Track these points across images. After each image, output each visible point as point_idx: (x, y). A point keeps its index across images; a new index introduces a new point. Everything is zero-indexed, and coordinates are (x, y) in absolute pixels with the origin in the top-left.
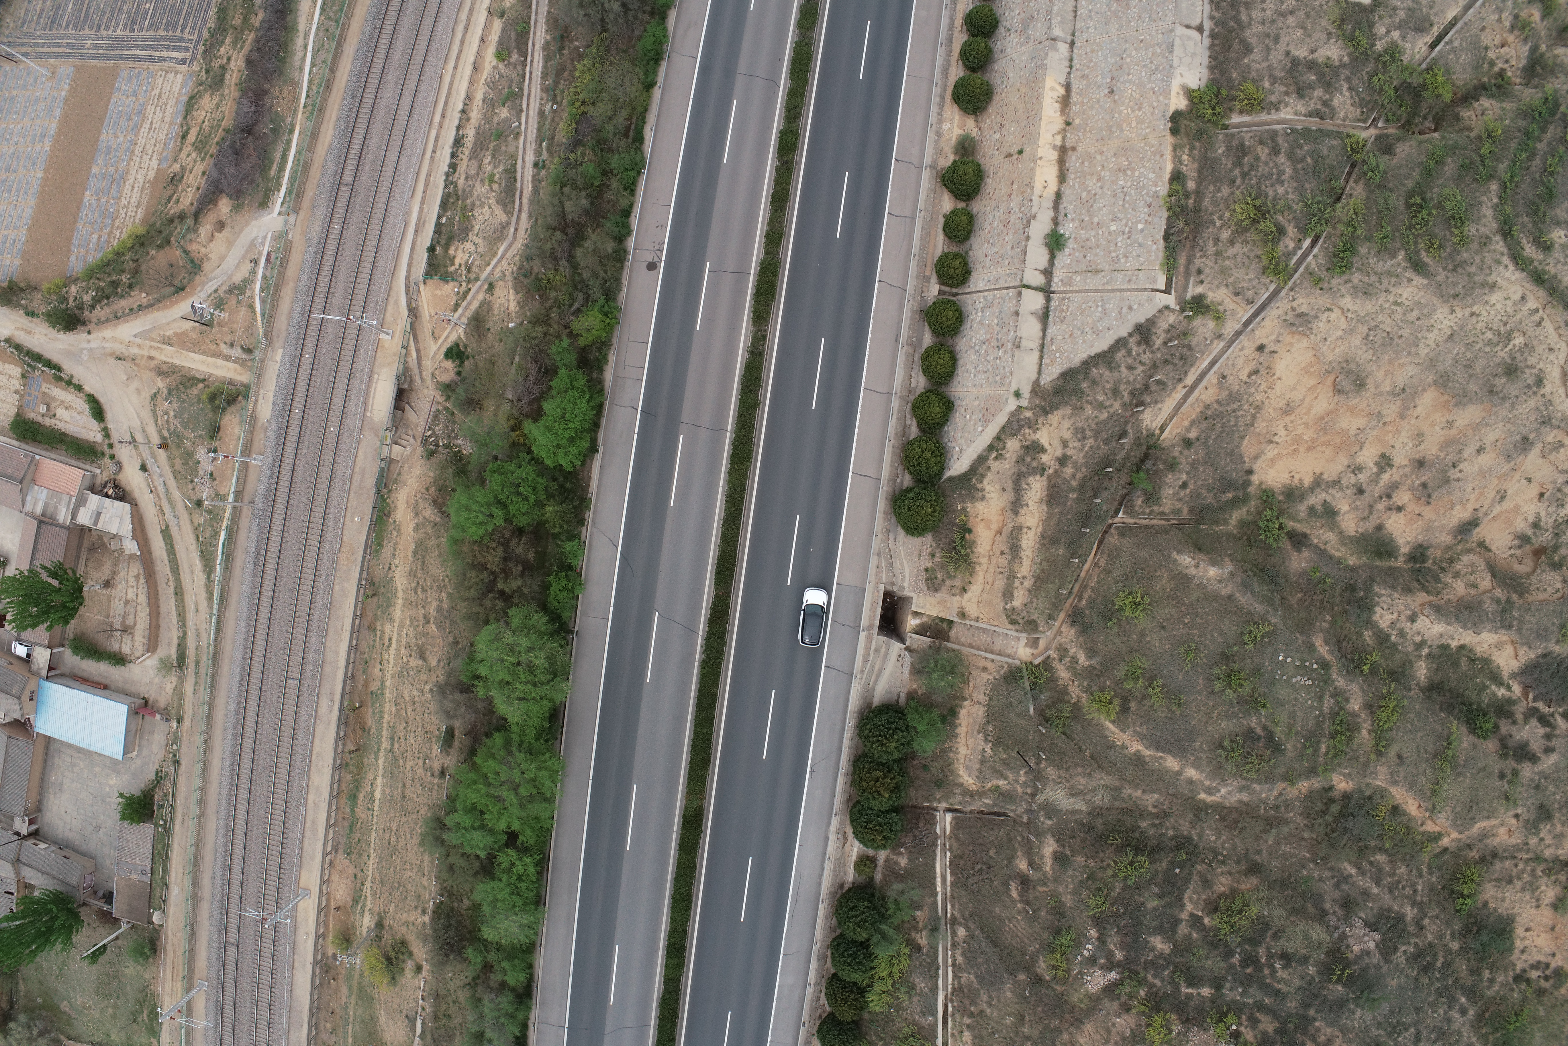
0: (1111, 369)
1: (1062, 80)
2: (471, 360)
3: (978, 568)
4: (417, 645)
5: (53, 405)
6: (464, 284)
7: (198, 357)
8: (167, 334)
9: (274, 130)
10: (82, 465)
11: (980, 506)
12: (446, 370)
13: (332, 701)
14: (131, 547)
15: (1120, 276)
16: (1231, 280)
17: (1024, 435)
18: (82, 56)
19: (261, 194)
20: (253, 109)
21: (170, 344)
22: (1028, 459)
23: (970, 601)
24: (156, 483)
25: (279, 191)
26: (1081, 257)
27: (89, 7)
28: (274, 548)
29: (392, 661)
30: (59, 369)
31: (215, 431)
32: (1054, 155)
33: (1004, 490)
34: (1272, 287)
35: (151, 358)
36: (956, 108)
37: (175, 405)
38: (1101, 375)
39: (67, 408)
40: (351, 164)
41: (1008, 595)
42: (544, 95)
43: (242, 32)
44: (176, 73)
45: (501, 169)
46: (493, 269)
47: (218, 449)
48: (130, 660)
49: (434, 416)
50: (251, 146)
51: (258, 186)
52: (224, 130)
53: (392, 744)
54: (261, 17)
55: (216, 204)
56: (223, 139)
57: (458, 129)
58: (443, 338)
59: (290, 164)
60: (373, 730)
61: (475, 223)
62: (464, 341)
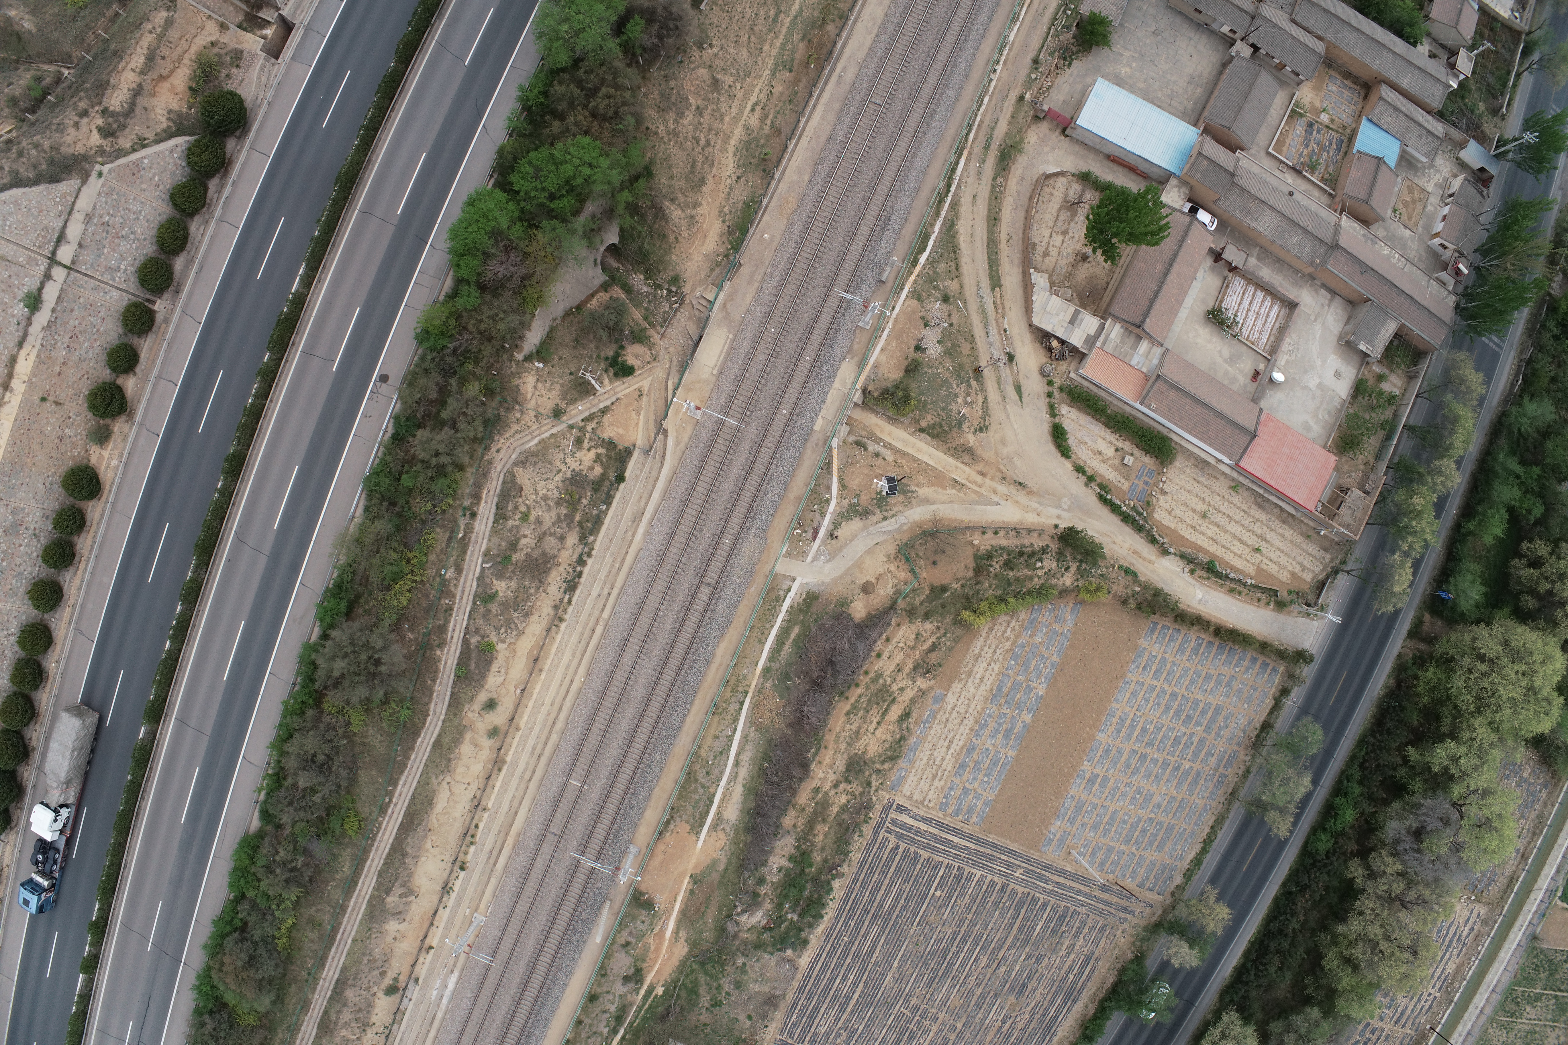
0: (17, 173)
2: (603, 355)
3: (194, 58)
4: (719, 92)
5: (1117, 462)
6: (589, 428)
7: (925, 458)
8: (954, 491)
9: (787, 678)
10: (1092, 387)
11: (175, 106)
12: (637, 357)
13: (840, 77)
14: (1040, 280)
17: (112, 147)
18: (1029, 861)
19: (814, 609)
20: (808, 711)
21: (956, 481)
22: (115, 126)
23: (211, 32)
24: (997, 337)
25: (792, 607)
26: (14, 277)
27: (1014, 920)
28: (865, 230)
29: (757, 90)
30: (1104, 500)
31: (912, 369)
32: (15, 383)
33: (146, 109)
35: (982, 474)
36: (102, 477)
37: (954, 407)
38: (27, 170)
39: (1100, 453)
40: (699, 605)
41: (169, 23)
42: (452, 589)
43: (815, 812)
44: (910, 798)
45: (510, 523)
46: (549, 429)
47: (912, 349)
48: (1073, 175)
49: (666, 321)
50: (814, 666)
51: (816, 621)
52: (847, 698)
53: (776, 16)
54: (788, 821)
55: (869, 614)
56: (849, 687)
57: (570, 602)
58: (631, 389)
59: (774, 632)
60: (797, 37)
61: (560, 484)
62: (605, 376)
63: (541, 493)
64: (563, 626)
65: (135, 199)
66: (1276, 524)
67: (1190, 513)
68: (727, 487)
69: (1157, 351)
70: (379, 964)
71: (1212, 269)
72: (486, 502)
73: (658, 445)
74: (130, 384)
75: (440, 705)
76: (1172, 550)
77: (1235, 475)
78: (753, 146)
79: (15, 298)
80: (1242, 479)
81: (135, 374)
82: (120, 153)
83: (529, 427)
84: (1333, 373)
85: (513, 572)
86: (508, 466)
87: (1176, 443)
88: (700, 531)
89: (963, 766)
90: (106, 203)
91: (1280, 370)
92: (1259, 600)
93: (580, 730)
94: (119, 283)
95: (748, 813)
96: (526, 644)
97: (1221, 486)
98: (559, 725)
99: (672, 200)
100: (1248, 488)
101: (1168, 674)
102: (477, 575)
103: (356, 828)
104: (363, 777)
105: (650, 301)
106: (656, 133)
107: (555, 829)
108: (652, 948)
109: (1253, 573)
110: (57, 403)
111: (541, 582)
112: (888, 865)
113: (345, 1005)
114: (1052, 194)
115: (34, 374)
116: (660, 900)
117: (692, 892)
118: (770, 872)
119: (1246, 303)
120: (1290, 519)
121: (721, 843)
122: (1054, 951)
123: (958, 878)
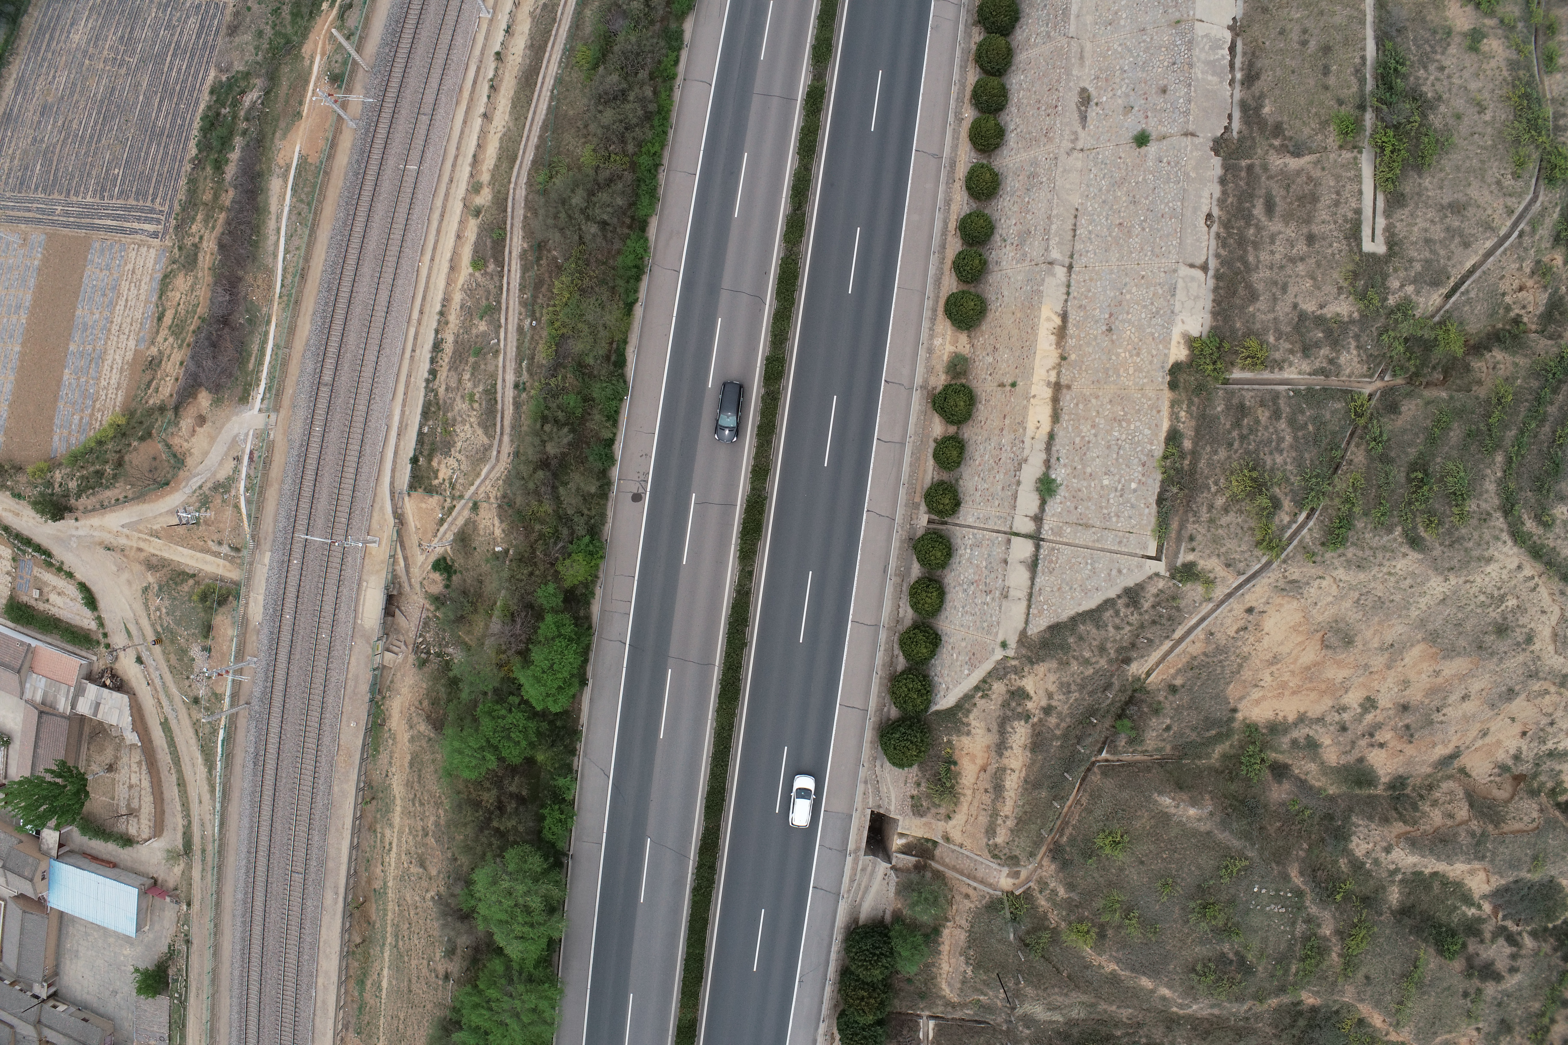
0: (1098, 627)
1: (1059, 309)
2: (459, 575)
3: (962, 799)
4: (417, 853)
5: (46, 590)
6: (449, 500)
7: (186, 552)
8: (155, 527)
9: (250, 321)
10: (78, 651)
11: (965, 740)
12: (434, 582)
13: (337, 893)
14: (132, 738)
15: (1111, 536)
16: (1223, 550)
17: (1010, 680)
18: (53, 223)
19: (240, 388)
20: (227, 298)
21: (157, 537)
22: (1014, 704)
23: (954, 830)
24: (153, 676)
25: (258, 385)
26: (1072, 508)
28: (272, 749)
29: (393, 865)
30: (48, 554)
31: (207, 629)
32: (1047, 393)
33: (989, 730)
34: (1264, 560)
35: (140, 550)
36: (948, 323)
37: (167, 603)
38: (1088, 632)
39: (59, 594)
40: (330, 363)
41: (991, 831)
42: (523, 310)
43: (213, 209)
45: (481, 388)
46: (477, 489)
47: (212, 648)
48: (138, 842)
49: (425, 624)
50: (228, 338)
51: (237, 380)
52: (199, 318)
53: (397, 941)
54: (230, 195)
55: (195, 398)
56: (199, 328)
57: (436, 333)
58: (430, 549)
59: (268, 358)
60: (378, 925)
61: (457, 440)
62: (451, 556)
63: (468, 426)
64: (440, 308)
65: (969, 628)
68: (328, 479)
69: (28, 695)
72: (508, 403)
74: (938, 428)
75: (516, 196)
78: (384, 810)
79: (1066, 487)
81: (934, 441)
82: (995, 674)
83: (491, 486)
85: (475, 344)
86: (496, 442)
87: (8, 620)
88: (343, 432)
89: (114, 289)
90: (991, 616)
93: (416, 218)
94: (969, 533)
95: (262, 191)
102: (502, 330)
103: (580, 55)
104: (581, 106)
105: (442, 638)
107: (425, 119)
110: (1002, 385)
111: (457, 343)
112: (158, 182)
116: (324, 87)
118: (240, 144)
121: (282, 153)
122: (25, 152)
123: (103, 189)
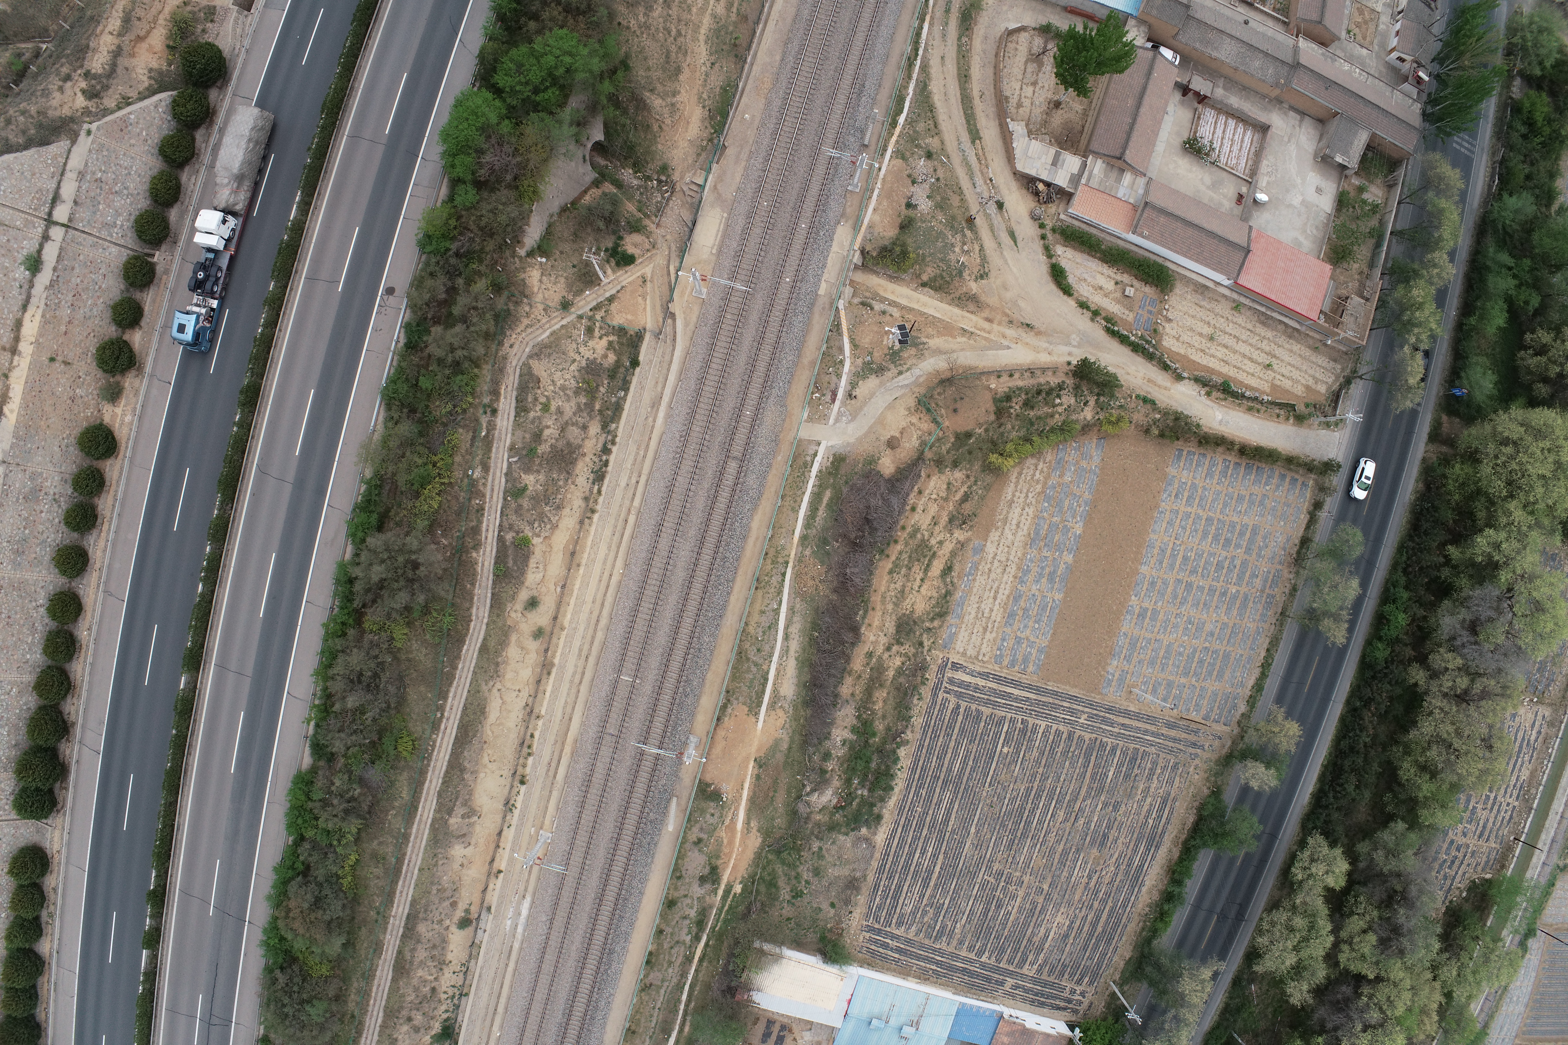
0: (8, 137)
2: (602, 246)
3: (168, 17)
5: (1118, 295)
6: (598, 317)
7: (931, 312)
8: (964, 339)
9: (825, 543)
10: (1083, 226)
11: (155, 65)
12: (636, 245)
14: (1017, 128)
17: (98, 107)
18: (1091, 705)
19: (842, 471)
20: (848, 571)
21: (964, 330)
22: (98, 87)
24: (985, 187)
25: (820, 471)
26: (12, 241)
27: (1085, 766)
28: (841, 99)
30: (1112, 333)
31: (906, 225)
32: (22, 346)
33: (127, 69)
35: (989, 320)
36: (117, 434)
37: (952, 257)
38: (16, 136)
39: (1101, 288)
40: (729, 480)
42: (481, 488)
43: (871, 679)
44: (964, 654)
45: (532, 414)
46: (558, 322)
47: (903, 207)
48: (1034, 29)
49: (660, 210)
50: (850, 526)
51: (846, 483)
52: (888, 556)
54: (845, 690)
55: (897, 468)
56: (888, 544)
57: (599, 492)
58: (634, 277)
59: (806, 498)
61: (576, 374)
62: (608, 266)
63: (558, 384)
64: (596, 517)
65: (124, 154)
66: (1282, 340)
67: (1198, 337)
68: (741, 360)
69: (1141, 181)
70: (449, 893)
71: (1182, 103)
72: (505, 398)
73: (668, 329)
74: (136, 338)
75: (481, 609)
76: (1185, 375)
77: (1235, 296)
78: (723, 33)
79: (15, 261)
80: (1243, 300)
81: (141, 328)
82: (106, 112)
83: (539, 321)
84: (1314, 189)
85: (540, 465)
86: (523, 359)
87: (1173, 271)
88: (720, 406)
89: (1012, 615)
90: (97, 159)
91: (1262, 191)
92: (1278, 416)
93: (624, 623)
94: (117, 238)
95: (805, 685)
96: (561, 538)
97: (1224, 308)
98: (604, 622)
99: (652, 91)
100: (1250, 308)
101: (1201, 499)
102: (504, 471)
103: (410, 749)
104: (412, 695)
105: (641, 194)
106: (628, 28)
107: (612, 729)
108: (725, 841)
109: (1268, 390)
110: (66, 363)
111: (568, 473)
112: (951, 727)
113: (419, 941)
114: (1016, 49)
115: (41, 334)
116: (727, 789)
117: (758, 777)
118: (835, 747)
119: (1219, 132)
120: (1296, 334)
121: (781, 722)
122: (1130, 796)
123: (1023, 732)
